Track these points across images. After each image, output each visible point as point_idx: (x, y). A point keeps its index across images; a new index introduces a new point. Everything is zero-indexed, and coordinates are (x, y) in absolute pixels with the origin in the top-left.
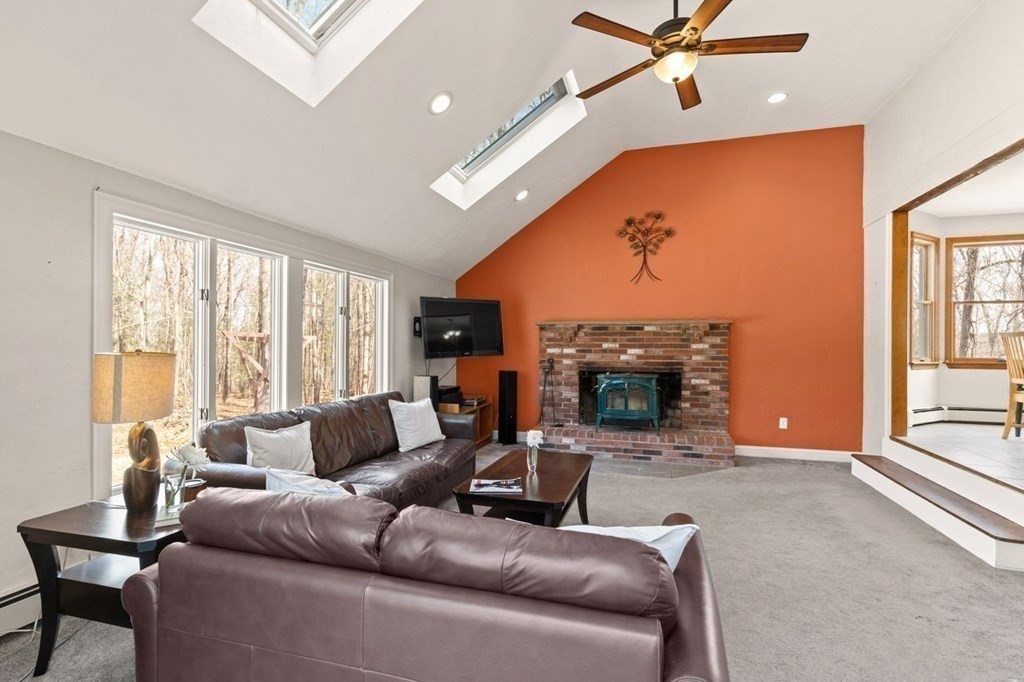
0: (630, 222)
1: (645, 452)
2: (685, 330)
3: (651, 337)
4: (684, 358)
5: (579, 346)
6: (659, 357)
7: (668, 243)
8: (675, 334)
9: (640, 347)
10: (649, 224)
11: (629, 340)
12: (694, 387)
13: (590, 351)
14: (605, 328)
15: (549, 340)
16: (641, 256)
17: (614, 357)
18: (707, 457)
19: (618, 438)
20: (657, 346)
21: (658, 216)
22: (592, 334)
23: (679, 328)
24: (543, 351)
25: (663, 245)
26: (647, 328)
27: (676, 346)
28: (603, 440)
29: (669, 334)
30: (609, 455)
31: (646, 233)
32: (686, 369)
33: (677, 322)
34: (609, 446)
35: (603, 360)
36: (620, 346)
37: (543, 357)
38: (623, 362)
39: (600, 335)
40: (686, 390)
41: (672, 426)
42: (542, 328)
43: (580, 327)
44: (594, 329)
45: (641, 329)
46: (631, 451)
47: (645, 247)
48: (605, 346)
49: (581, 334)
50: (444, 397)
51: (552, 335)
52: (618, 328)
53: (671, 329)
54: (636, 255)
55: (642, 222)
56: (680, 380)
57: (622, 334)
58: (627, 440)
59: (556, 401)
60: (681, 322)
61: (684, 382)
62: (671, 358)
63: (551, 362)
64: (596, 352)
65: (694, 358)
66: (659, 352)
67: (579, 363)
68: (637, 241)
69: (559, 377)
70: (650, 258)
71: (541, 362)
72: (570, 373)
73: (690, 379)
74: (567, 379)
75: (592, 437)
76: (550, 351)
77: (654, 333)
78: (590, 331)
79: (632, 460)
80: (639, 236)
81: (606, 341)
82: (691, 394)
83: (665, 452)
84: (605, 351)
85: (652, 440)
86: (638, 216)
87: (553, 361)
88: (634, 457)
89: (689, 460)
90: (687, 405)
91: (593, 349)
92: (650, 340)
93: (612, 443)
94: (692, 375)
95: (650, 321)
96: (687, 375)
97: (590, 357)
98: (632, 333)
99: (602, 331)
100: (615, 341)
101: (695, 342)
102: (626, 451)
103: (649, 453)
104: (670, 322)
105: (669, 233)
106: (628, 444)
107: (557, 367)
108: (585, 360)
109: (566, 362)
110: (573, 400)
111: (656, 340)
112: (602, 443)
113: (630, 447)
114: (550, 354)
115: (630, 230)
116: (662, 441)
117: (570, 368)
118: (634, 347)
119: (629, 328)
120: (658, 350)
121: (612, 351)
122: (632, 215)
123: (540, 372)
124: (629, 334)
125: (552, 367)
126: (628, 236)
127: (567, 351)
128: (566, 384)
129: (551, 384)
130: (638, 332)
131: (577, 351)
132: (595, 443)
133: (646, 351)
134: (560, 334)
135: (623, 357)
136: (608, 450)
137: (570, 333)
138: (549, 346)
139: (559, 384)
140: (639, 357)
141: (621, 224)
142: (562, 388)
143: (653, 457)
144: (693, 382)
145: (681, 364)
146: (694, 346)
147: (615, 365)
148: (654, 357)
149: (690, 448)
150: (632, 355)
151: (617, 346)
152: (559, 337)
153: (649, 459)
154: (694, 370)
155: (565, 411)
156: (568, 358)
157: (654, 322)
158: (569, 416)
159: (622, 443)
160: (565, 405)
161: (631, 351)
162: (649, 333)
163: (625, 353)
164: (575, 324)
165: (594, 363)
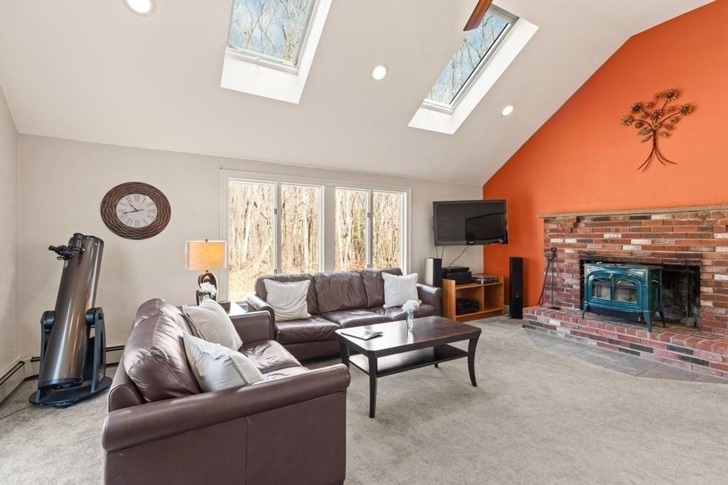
0: (637, 108)
1: (632, 346)
2: (703, 218)
3: (661, 226)
4: (704, 250)
5: (580, 236)
6: (669, 248)
7: (686, 120)
8: (690, 222)
9: (646, 237)
10: (659, 106)
11: (633, 230)
12: (719, 284)
13: (591, 242)
14: (607, 218)
15: (552, 231)
16: (651, 141)
17: (616, 247)
18: (714, 366)
19: (603, 327)
20: (667, 236)
21: (671, 95)
22: (592, 225)
23: (696, 216)
24: (547, 241)
25: (678, 125)
26: (654, 217)
27: (692, 236)
28: (588, 326)
29: (683, 223)
30: (594, 343)
31: (657, 115)
32: (707, 262)
33: (694, 209)
34: (594, 334)
35: (604, 250)
36: (623, 236)
37: (547, 246)
38: (626, 252)
39: (602, 225)
40: (707, 286)
41: (695, 325)
42: (547, 221)
43: (579, 219)
44: (594, 220)
45: (648, 218)
46: (617, 343)
47: (655, 132)
48: (607, 236)
49: (582, 225)
50: (448, 274)
51: (554, 226)
52: (620, 218)
53: (686, 217)
54: (644, 141)
55: (652, 105)
56: (699, 274)
57: (624, 224)
58: (613, 330)
59: (559, 286)
60: (698, 209)
61: (704, 277)
62: (688, 248)
63: (554, 250)
64: (597, 242)
65: (719, 249)
66: (670, 242)
67: (579, 252)
68: (645, 126)
69: (561, 265)
70: (662, 142)
71: (545, 251)
72: (571, 261)
73: (713, 274)
74: (569, 267)
75: (577, 322)
76: (553, 241)
77: (664, 222)
78: (590, 222)
79: (617, 352)
80: (648, 120)
81: (609, 231)
82: (715, 291)
83: (656, 349)
84: (606, 241)
85: (642, 335)
86: (646, 99)
87: (556, 250)
88: (620, 349)
89: (689, 365)
90: (709, 304)
91: (594, 239)
92: (659, 229)
93: (597, 331)
94: (715, 269)
95: (659, 209)
96: (709, 270)
97: (591, 247)
98: (638, 221)
99: (603, 221)
100: (617, 231)
101: (720, 231)
102: (611, 341)
103: (636, 348)
104: (689, 209)
105: (686, 110)
106: (613, 335)
107: (559, 255)
108: (586, 250)
109: (567, 251)
110: (574, 286)
111: (664, 229)
112: (586, 329)
113: (616, 338)
114: (554, 244)
115: (638, 116)
116: (653, 337)
117: (572, 256)
118: (640, 237)
119: (632, 218)
120: (668, 240)
121: (613, 241)
122: (638, 101)
123: (545, 259)
124: (632, 224)
125: (555, 255)
126: (635, 122)
127: (568, 241)
128: (568, 272)
129: (554, 270)
130: (643, 221)
131: (578, 241)
132: (579, 328)
133: (653, 241)
134: (561, 226)
135: (626, 248)
136: (592, 337)
137: (570, 225)
138: (552, 237)
139: (561, 271)
140: (644, 247)
141: (627, 111)
142: (564, 275)
143: (642, 353)
144: (717, 277)
145: (701, 256)
146: (719, 236)
147: (616, 255)
148: (664, 248)
149: (691, 352)
150: (636, 246)
151: (620, 236)
152: (561, 228)
153: (638, 354)
154: (718, 264)
155: (566, 295)
156: (569, 246)
157: (666, 210)
158: (571, 301)
159: (607, 333)
160: (567, 291)
161: (634, 241)
162: (657, 222)
163: (629, 243)
164: (573, 216)
165: (595, 253)
